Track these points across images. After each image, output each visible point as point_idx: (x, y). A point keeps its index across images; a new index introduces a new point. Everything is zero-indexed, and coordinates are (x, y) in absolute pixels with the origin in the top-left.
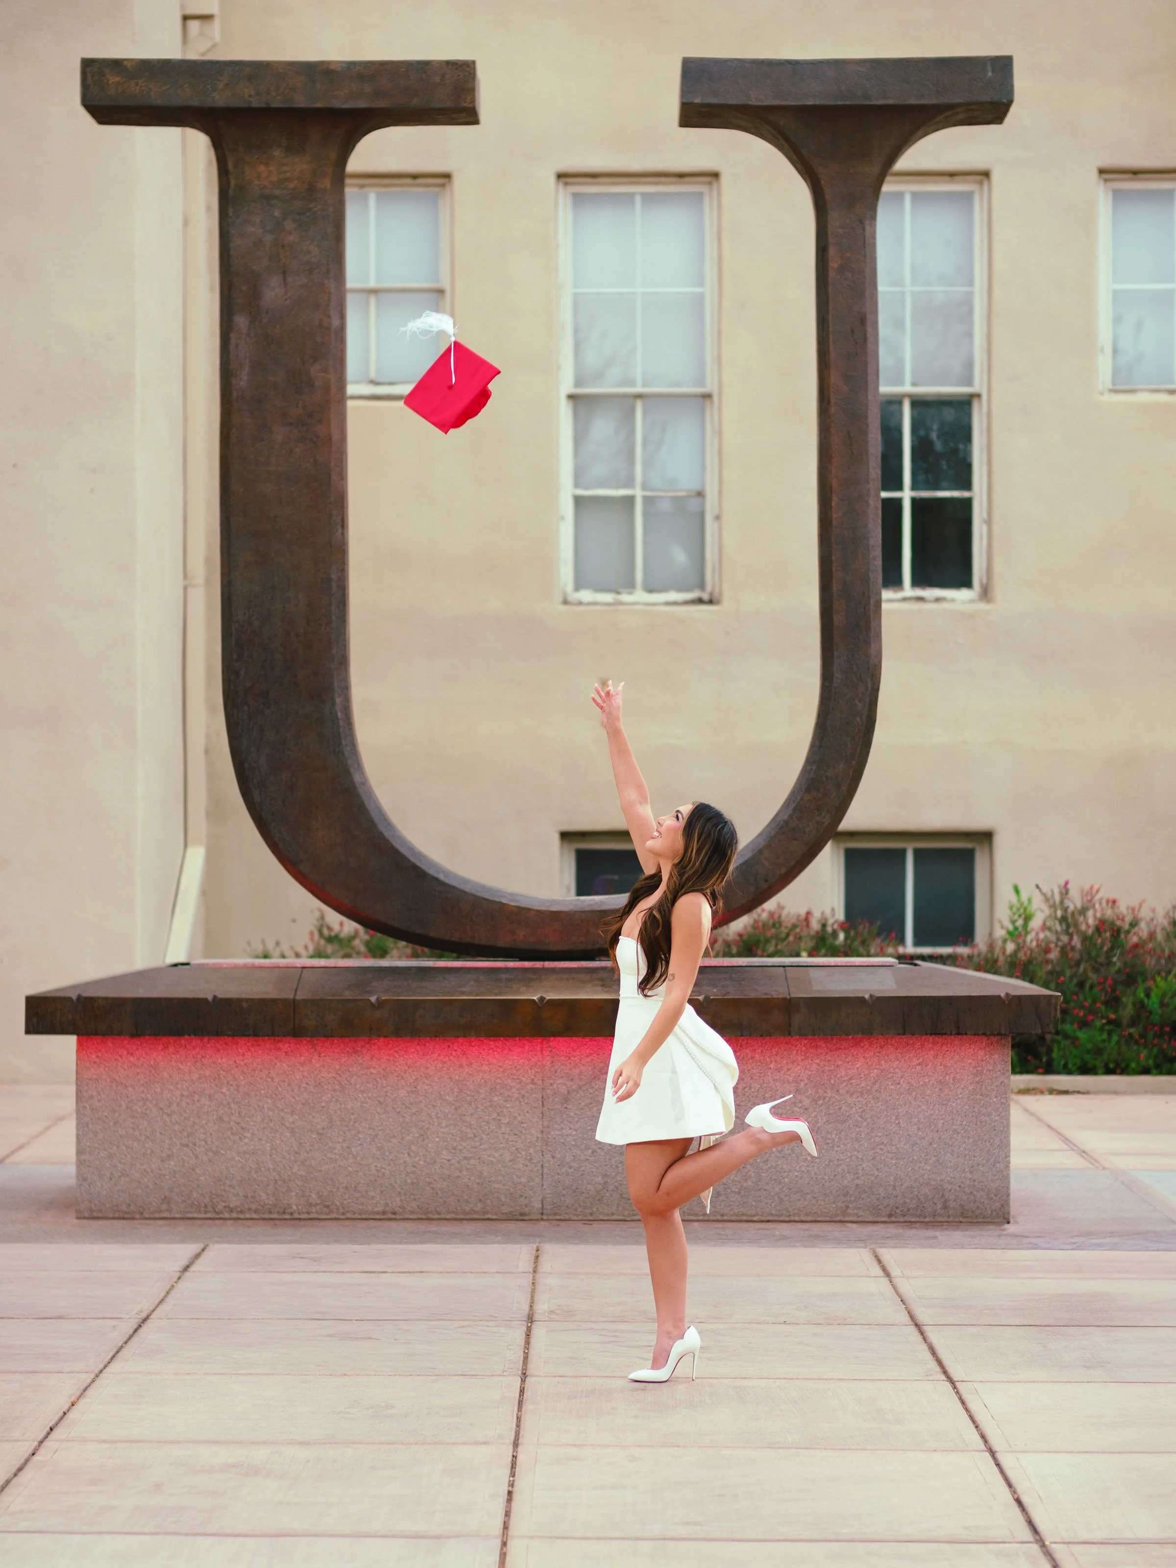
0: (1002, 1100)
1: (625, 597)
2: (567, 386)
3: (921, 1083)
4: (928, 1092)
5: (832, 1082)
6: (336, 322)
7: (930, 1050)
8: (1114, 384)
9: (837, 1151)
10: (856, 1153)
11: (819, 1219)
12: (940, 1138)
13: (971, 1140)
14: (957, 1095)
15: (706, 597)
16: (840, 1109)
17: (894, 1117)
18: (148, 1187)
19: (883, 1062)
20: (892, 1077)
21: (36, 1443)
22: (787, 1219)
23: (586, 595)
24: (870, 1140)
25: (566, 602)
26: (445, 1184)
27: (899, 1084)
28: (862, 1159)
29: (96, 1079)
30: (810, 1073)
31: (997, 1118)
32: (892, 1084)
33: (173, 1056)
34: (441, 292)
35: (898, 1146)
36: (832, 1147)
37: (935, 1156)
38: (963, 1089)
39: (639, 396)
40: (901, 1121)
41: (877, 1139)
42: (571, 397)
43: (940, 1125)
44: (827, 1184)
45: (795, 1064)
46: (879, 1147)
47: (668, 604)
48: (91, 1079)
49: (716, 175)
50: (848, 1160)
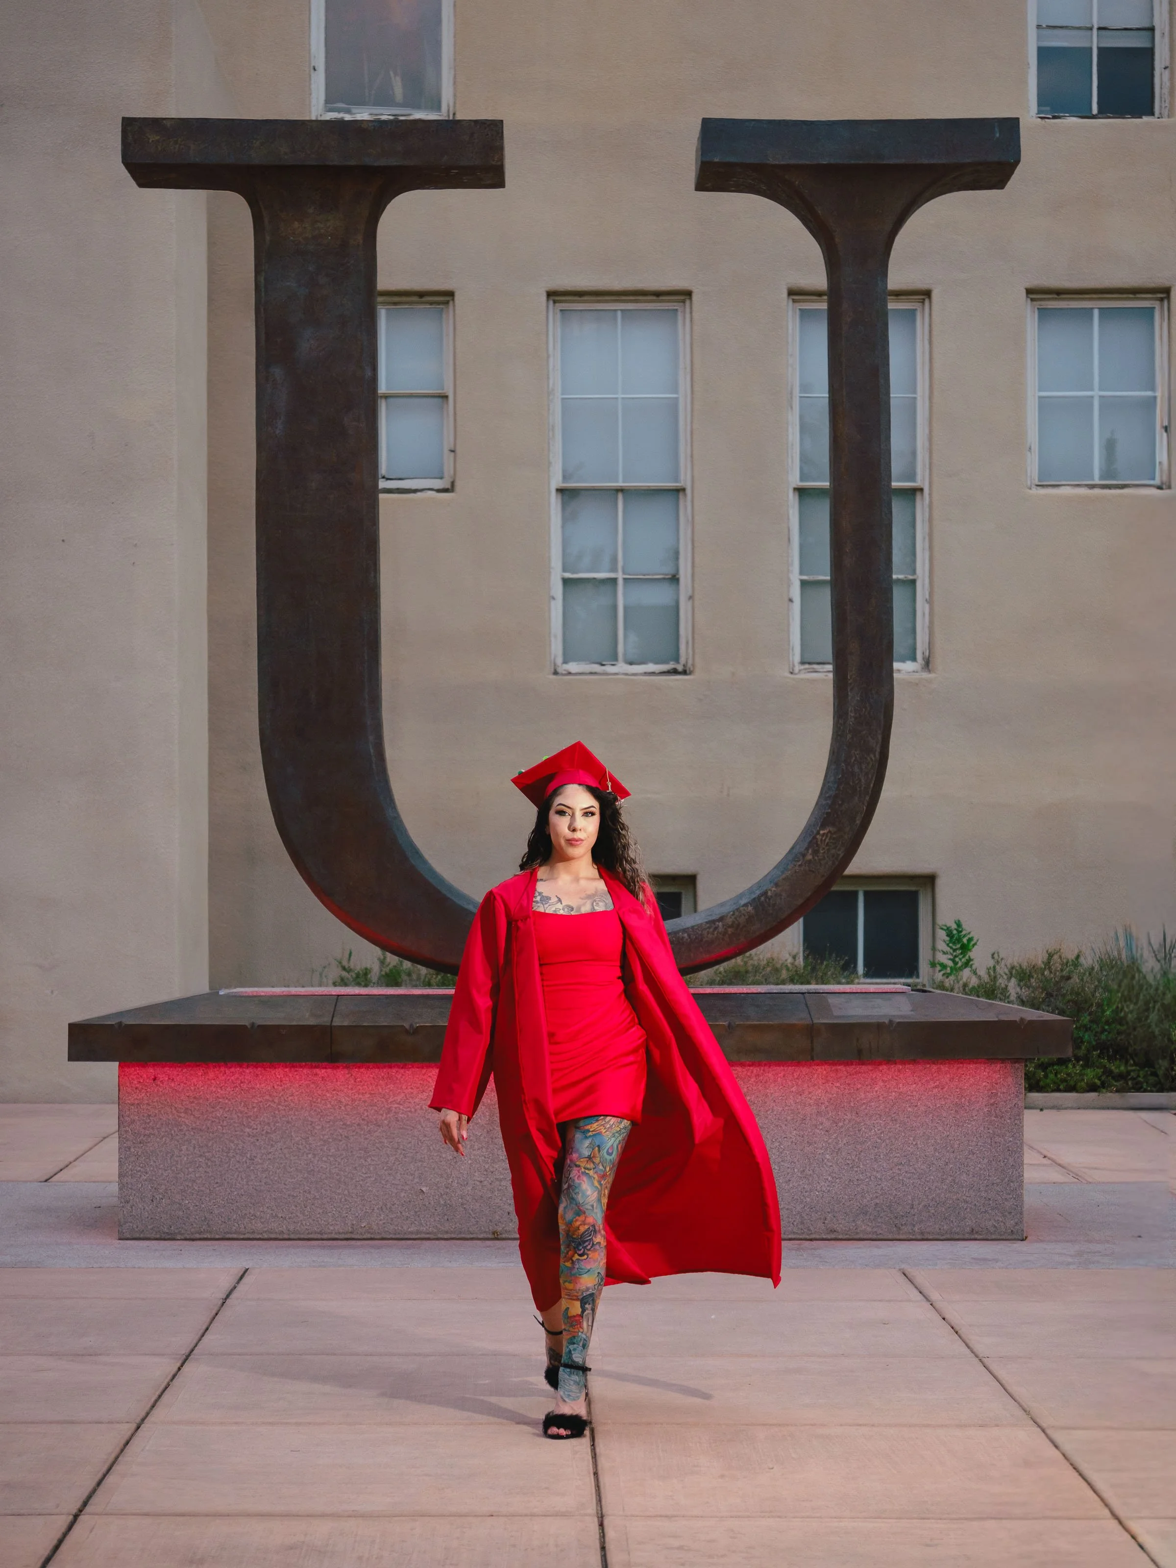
0: (1016, 1121)
1: (609, 669)
2: (557, 481)
3: (938, 1105)
4: (944, 1114)
5: (852, 1104)
6: (369, 373)
7: (946, 1074)
8: (1039, 480)
9: (857, 1171)
10: (875, 1173)
11: (840, 1237)
12: (956, 1158)
13: (986, 1161)
14: (972, 1117)
15: (680, 668)
16: (859, 1131)
17: (911, 1139)
18: (188, 1208)
19: (901, 1085)
20: (910, 1100)
21: (71, 1517)
22: (808, 1237)
23: (573, 667)
24: (889, 1160)
25: (556, 673)
26: (478, 1205)
27: (916, 1106)
28: (881, 1179)
29: (138, 1104)
30: (830, 1096)
31: (1011, 1139)
32: (910, 1107)
33: (213, 1081)
34: (445, 397)
35: (916, 1166)
36: (852, 1167)
37: (951, 1176)
38: (978, 1111)
39: (621, 490)
40: (919, 1143)
41: (895, 1160)
42: (560, 491)
43: (956, 1146)
44: (848, 1204)
45: (816, 1087)
46: (897, 1167)
47: (646, 674)
48: (133, 1105)
49: (688, 294)
50: (867, 1180)
